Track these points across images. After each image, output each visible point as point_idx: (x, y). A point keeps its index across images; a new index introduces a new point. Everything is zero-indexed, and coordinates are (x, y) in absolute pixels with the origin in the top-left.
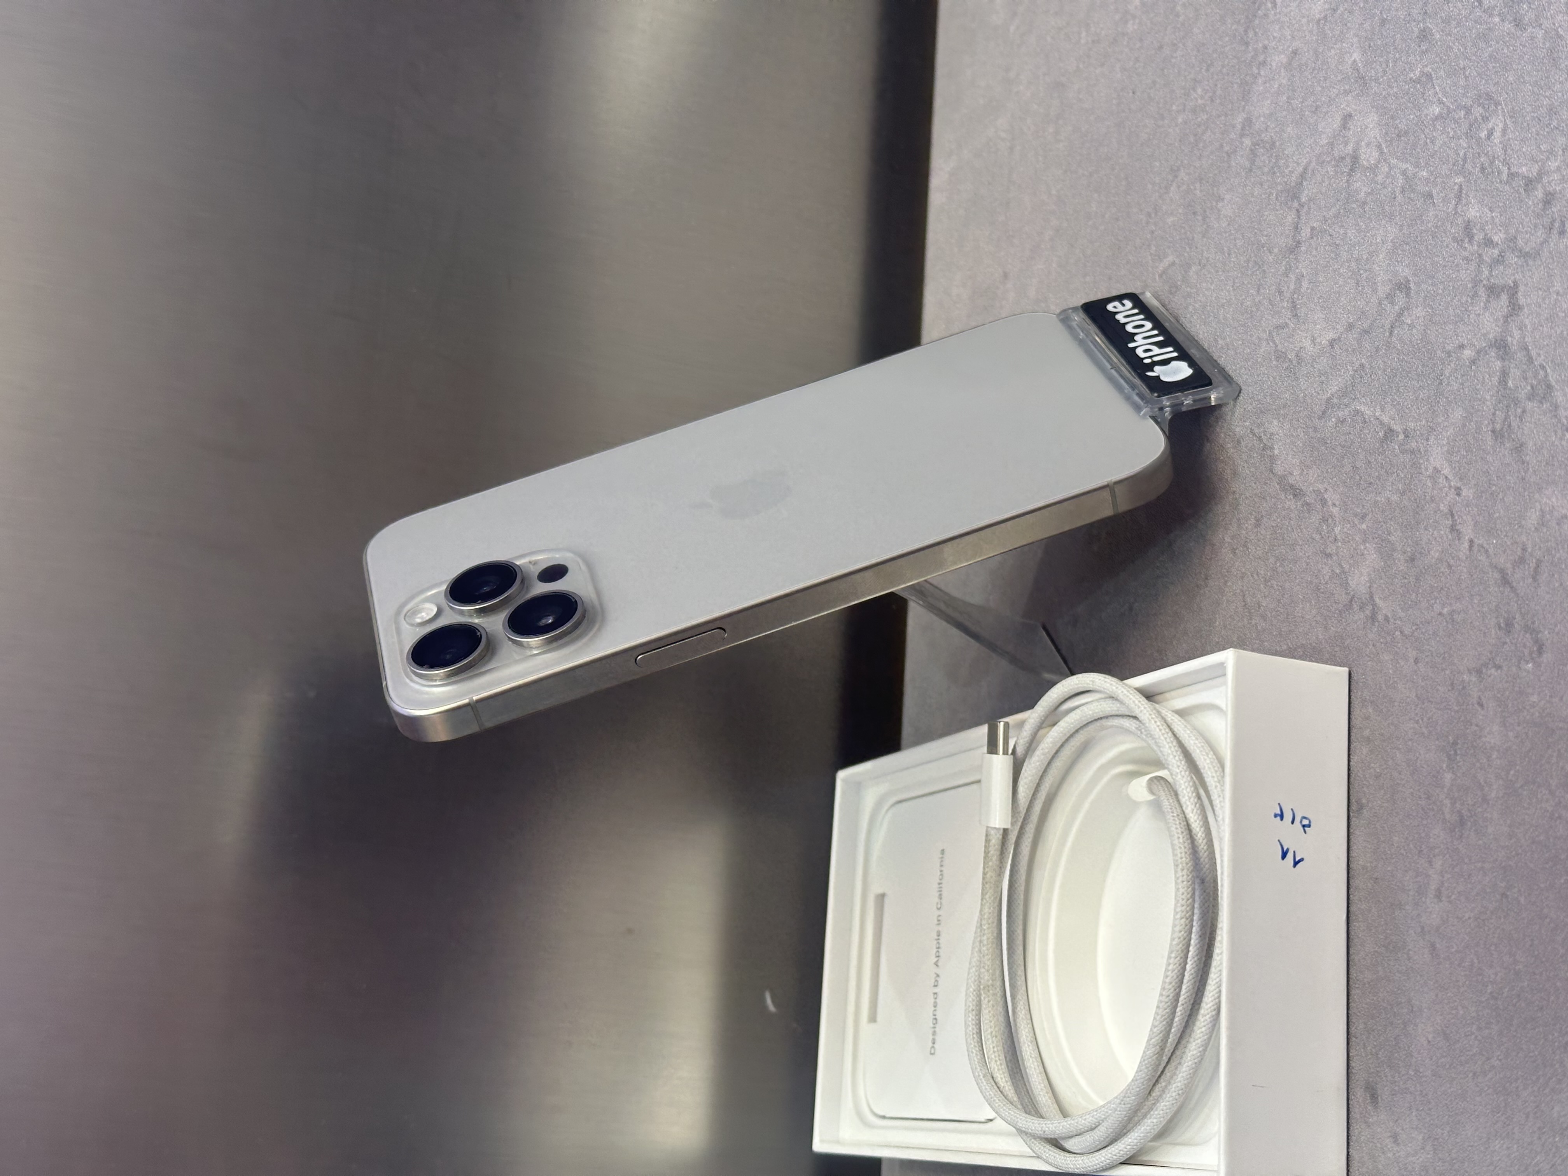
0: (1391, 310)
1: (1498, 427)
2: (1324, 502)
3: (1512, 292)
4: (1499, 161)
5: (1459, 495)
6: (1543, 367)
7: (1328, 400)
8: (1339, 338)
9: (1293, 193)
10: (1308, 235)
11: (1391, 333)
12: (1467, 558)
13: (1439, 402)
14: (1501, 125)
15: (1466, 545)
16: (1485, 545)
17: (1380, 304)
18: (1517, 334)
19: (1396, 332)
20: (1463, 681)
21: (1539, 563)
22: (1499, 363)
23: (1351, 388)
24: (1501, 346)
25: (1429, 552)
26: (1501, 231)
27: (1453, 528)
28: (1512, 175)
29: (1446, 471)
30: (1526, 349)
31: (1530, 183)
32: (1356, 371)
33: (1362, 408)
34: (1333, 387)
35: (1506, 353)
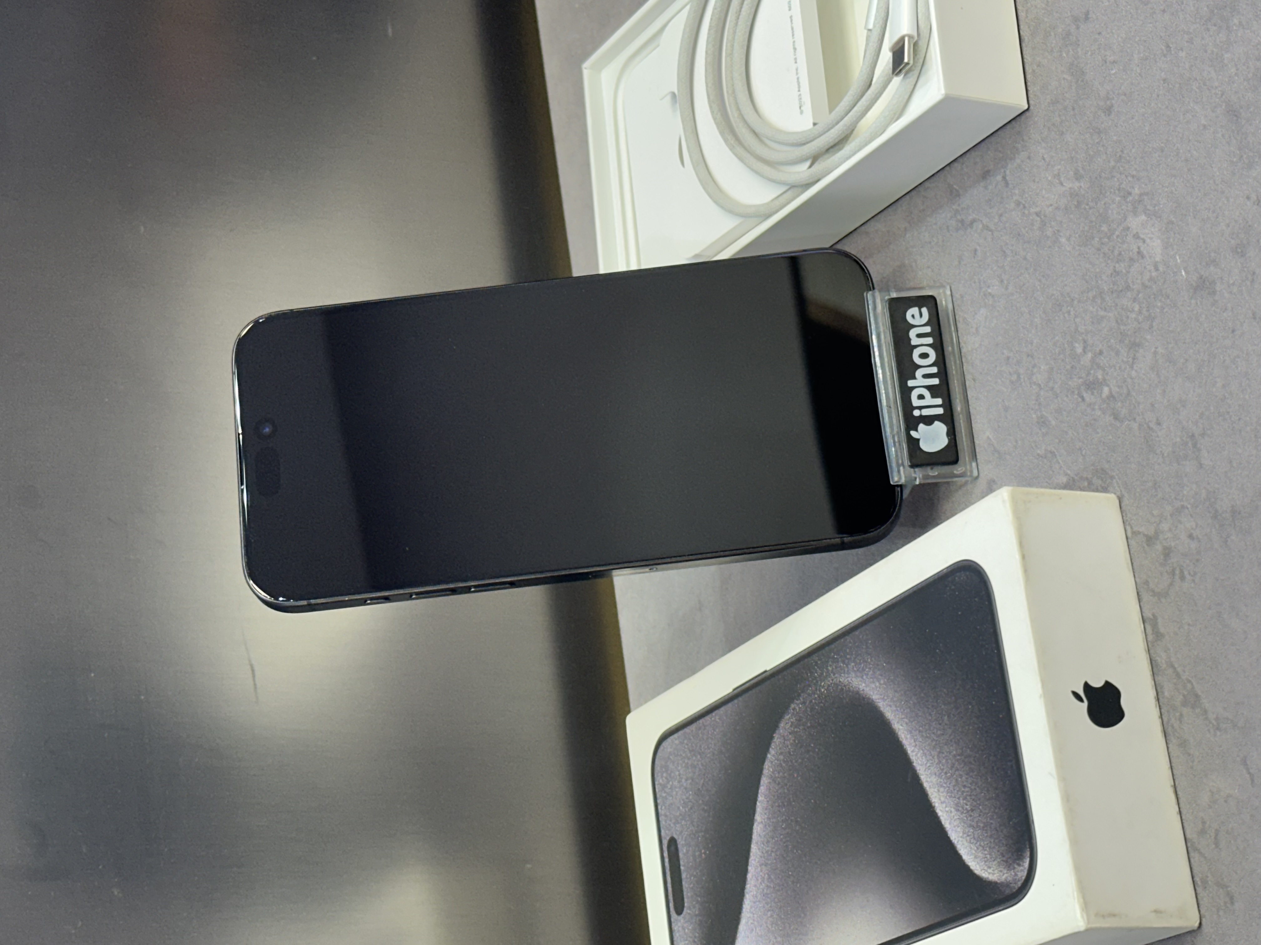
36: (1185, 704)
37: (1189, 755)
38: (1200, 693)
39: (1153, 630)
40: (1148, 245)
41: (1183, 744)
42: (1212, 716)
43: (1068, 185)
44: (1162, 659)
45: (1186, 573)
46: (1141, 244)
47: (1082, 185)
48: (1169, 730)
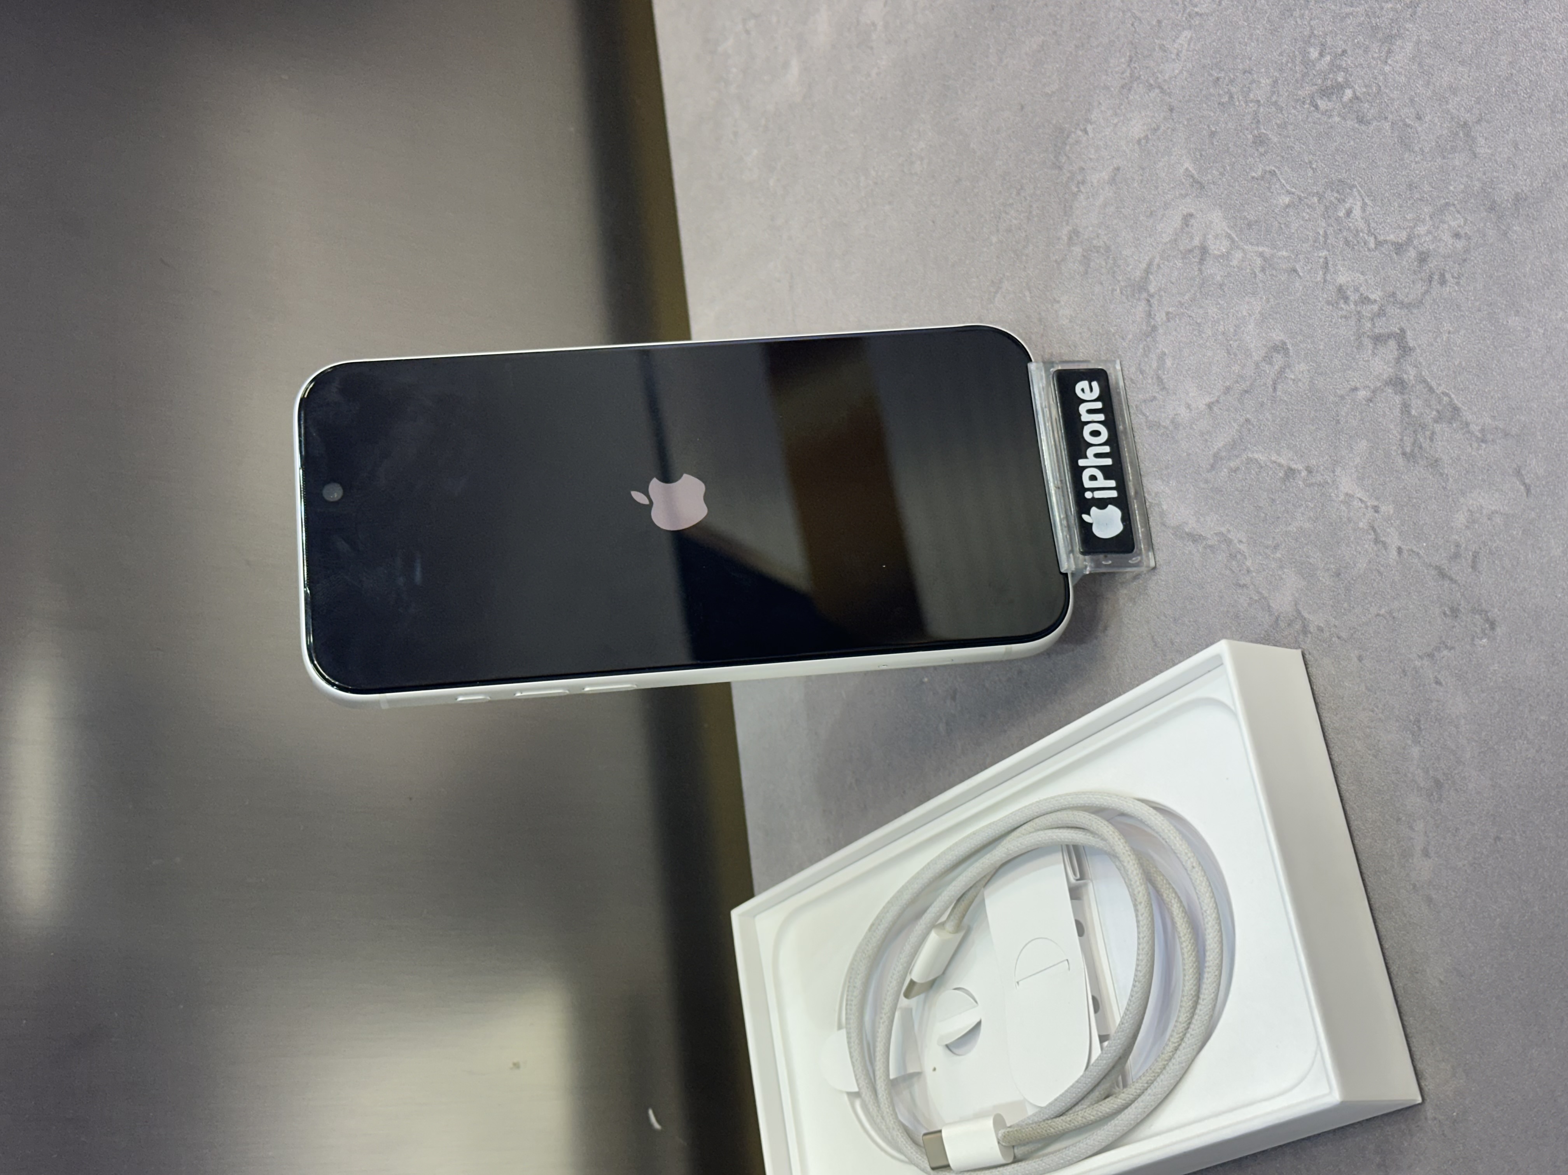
0: (1271, 371)
1: (1408, 450)
2: (1229, 542)
3: (1400, 337)
4: (1363, 233)
5: (1377, 511)
6: (1447, 395)
7: (1215, 455)
8: (1217, 401)
9: (1140, 287)
10: (1165, 319)
11: (1275, 389)
12: (1397, 563)
13: (1339, 439)
14: (1359, 204)
15: (1394, 553)
16: (1415, 549)
17: (1257, 365)
18: (1412, 372)
19: (1279, 387)
20: (1415, 668)
21: (1475, 556)
22: (1398, 399)
23: (1239, 441)
24: (1398, 384)
25: (1355, 565)
26: (1377, 289)
27: (1376, 541)
28: (1379, 244)
29: (1359, 494)
30: (1425, 381)
31: (1399, 248)
32: (1242, 426)
33: (1256, 456)
34: (1219, 442)
35: (1404, 388)
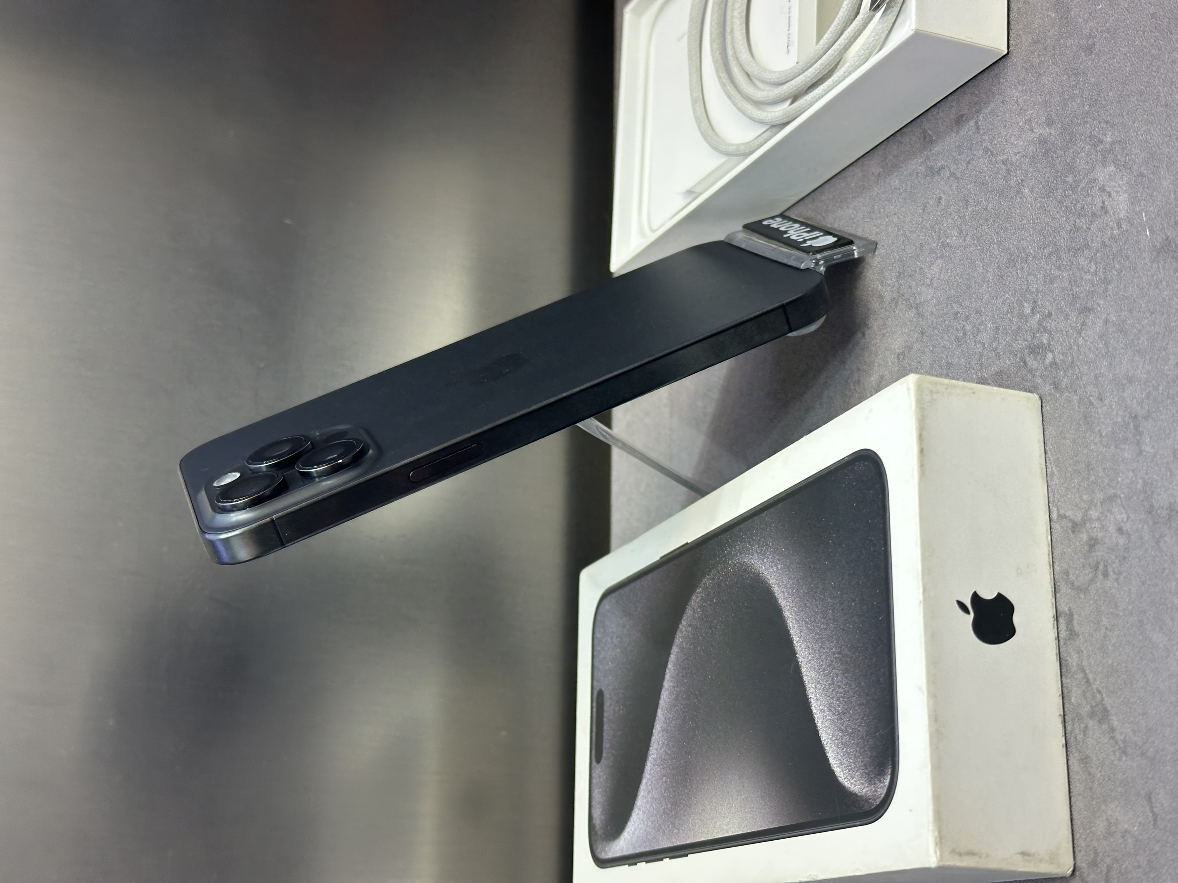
36: (1092, 715)
37: (1090, 775)
38: (1109, 708)
39: (1067, 627)
40: (1113, 199)
41: (1085, 760)
42: (1119, 737)
43: (1038, 131)
44: (1073, 660)
45: (1110, 570)
46: (1105, 197)
47: (1053, 131)
48: (1072, 741)
